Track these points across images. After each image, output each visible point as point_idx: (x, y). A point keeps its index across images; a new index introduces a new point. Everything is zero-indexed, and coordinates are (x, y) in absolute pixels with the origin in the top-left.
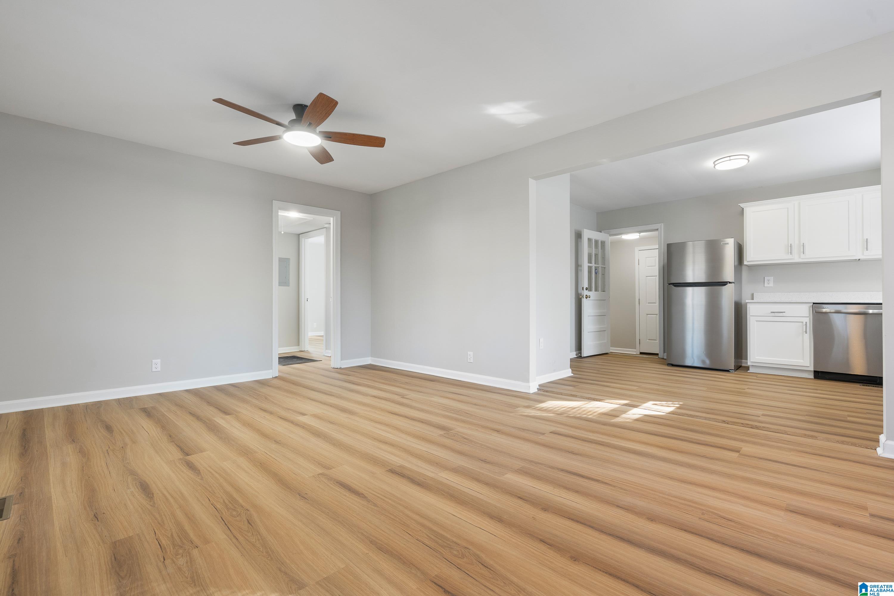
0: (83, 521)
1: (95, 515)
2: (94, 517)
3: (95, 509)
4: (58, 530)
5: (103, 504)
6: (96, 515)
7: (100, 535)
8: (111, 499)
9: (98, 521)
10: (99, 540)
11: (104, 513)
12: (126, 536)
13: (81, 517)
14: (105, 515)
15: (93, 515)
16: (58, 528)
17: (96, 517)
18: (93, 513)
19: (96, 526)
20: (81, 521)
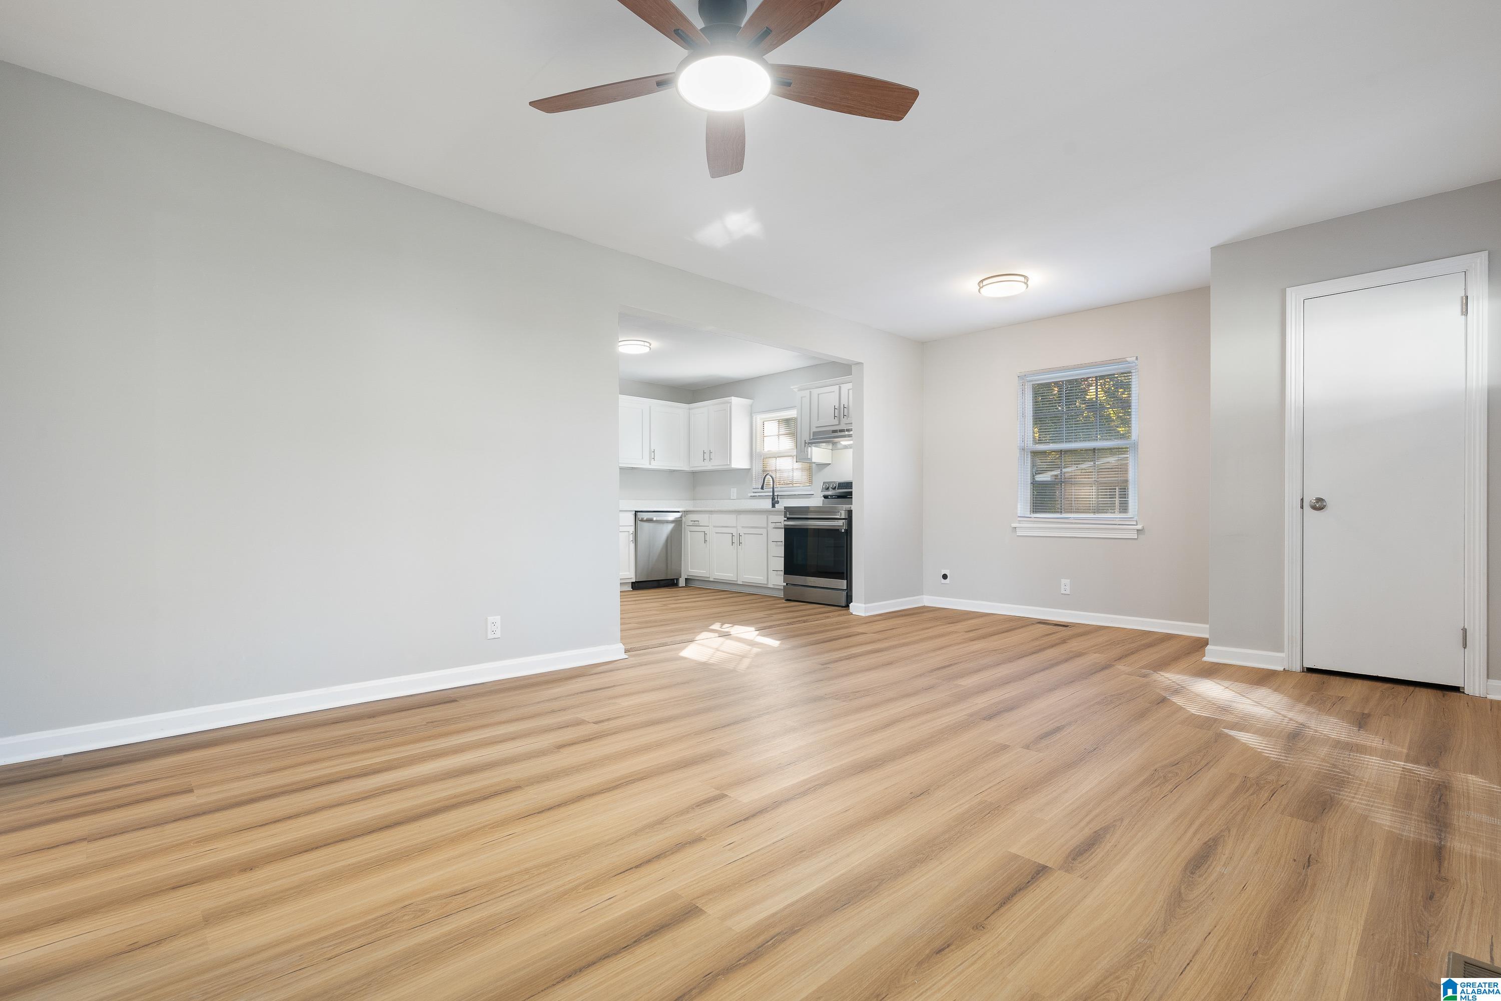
0: (1331, 868)
1: (1309, 866)
2: (1311, 864)
3: (1302, 874)
4: (1370, 877)
5: (1282, 875)
6: (1307, 864)
7: (1322, 838)
8: (1265, 876)
9: (1310, 856)
10: (1327, 834)
11: (1295, 860)
12: (1295, 819)
13: (1329, 877)
14: (1295, 858)
15: (1310, 868)
16: (1370, 880)
17: (1309, 862)
18: (1309, 871)
19: (1318, 851)
20: (1333, 870)
